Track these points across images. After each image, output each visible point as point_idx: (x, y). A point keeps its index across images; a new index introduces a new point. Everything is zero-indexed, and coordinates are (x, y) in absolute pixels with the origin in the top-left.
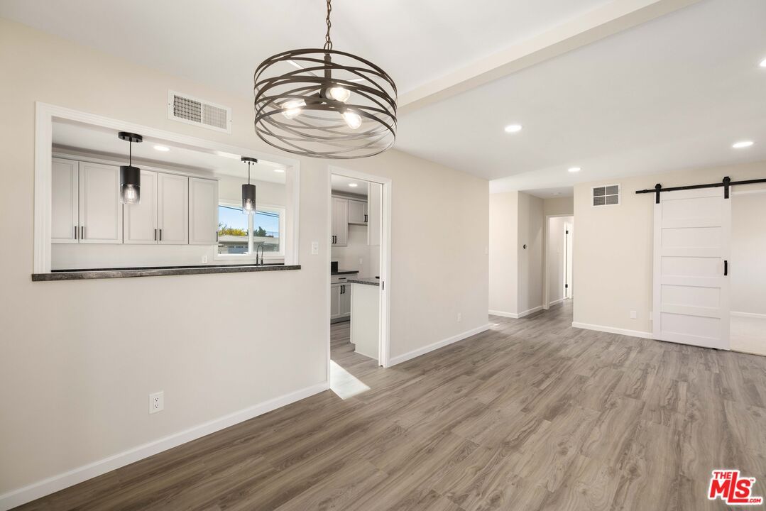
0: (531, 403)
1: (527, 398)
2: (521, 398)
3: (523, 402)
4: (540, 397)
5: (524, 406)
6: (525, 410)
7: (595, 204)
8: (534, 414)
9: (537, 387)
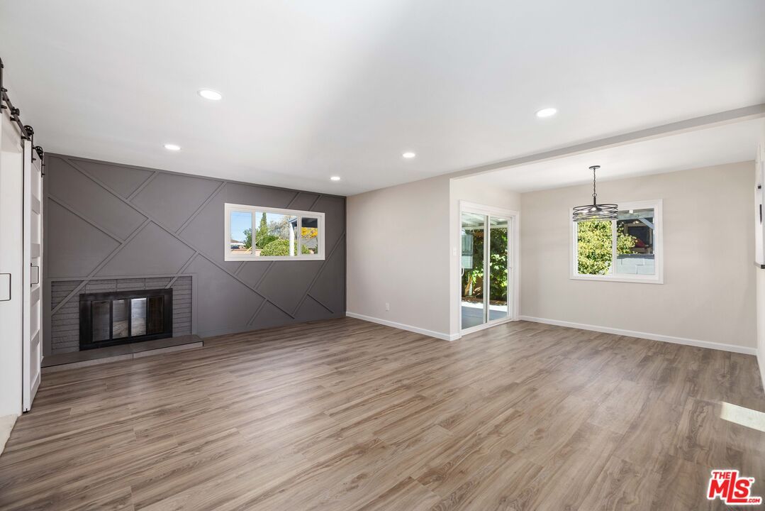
0: (528, 395)
1: (531, 399)
2: (536, 400)
3: (535, 396)
4: (517, 401)
5: (535, 393)
6: (534, 390)
8: (527, 387)
9: (517, 411)
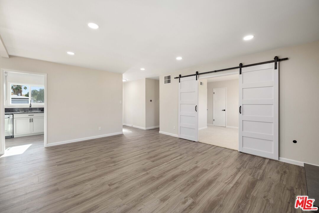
7: (165, 83)
